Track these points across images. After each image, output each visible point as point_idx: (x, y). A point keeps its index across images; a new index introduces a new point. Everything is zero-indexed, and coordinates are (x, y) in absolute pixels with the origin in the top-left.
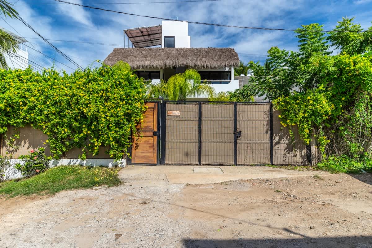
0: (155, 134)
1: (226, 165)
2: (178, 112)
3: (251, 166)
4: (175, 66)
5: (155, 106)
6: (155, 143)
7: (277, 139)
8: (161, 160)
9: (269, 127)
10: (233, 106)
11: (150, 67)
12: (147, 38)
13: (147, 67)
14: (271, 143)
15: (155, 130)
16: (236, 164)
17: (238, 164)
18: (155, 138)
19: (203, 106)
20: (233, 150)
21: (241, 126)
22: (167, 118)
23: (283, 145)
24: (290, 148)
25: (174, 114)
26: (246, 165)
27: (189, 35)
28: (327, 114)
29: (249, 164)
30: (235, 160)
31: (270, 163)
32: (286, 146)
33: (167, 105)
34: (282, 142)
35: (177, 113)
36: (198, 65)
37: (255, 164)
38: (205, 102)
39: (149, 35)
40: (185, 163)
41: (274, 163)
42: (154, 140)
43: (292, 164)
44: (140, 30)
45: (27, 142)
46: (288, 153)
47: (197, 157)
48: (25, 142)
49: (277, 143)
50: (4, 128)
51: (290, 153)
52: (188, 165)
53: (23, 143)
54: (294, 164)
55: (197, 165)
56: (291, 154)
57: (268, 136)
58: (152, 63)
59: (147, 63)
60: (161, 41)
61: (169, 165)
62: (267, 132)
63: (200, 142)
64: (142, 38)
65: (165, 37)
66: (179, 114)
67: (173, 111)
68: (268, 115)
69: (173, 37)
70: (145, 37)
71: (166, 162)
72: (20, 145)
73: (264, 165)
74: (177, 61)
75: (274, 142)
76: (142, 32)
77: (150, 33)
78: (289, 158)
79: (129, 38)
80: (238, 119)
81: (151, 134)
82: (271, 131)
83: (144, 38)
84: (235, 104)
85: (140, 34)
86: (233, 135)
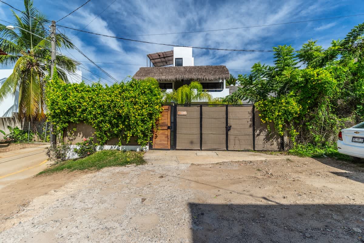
0: (169, 128)
1: (220, 151)
2: (186, 112)
3: (239, 151)
4: (183, 79)
5: (169, 108)
6: (169, 134)
7: (258, 132)
8: (173, 146)
9: (252, 122)
10: (225, 107)
11: (165, 80)
12: (163, 59)
13: (163, 80)
14: (254, 134)
15: (169, 125)
16: (227, 150)
17: (229, 150)
18: (169, 130)
19: (203, 108)
20: (224, 141)
21: (231, 122)
22: (177, 116)
23: (263, 136)
24: (268, 138)
25: (183, 114)
26: (235, 151)
27: (193, 57)
28: (296, 113)
29: (237, 150)
30: (227, 147)
31: (253, 149)
32: (265, 137)
33: (177, 107)
34: (261, 134)
35: (185, 113)
36: (200, 79)
37: (242, 150)
38: (205, 105)
39: (164, 58)
40: (190, 149)
41: (255, 149)
42: (168, 132)
43: (270, 150)
44: (158, 54)
45: (82, 134)
46: (267, 142)
47: (199, 145)
48: (80, 134)
49: (258, 135)
50: (66, 124)
51: (268, 142)
52: (193, 150)
53: (79, 134)
54: (271, 150)
55: (199, 150)
56: (269, 143)
57: (251, 129)
58: (167, 78)
59: (163, 77)
60: (173, 61)
61: (179, 150)
62: (250, 126)
63: (201, 134)
64: (159, 60)
65: (176, 59)
66: (186, 114)
67: (182, 112)
68: (251, 114)
69: (182, 59)
70: (162, 59)
71: (177, 148)
72: (77, 135)
73: (248, 151)
74: (184, 76)
75: (256, 134)
76: (159, 56)
77: (165, 56)
78: (268, 146)
79: (150, 60)
80: (229, 117)
81: (166, 128)
82: (253, 125)
83: (161, 60)
84: (227, 106)
85: (158, 57)
86: (225, 129)
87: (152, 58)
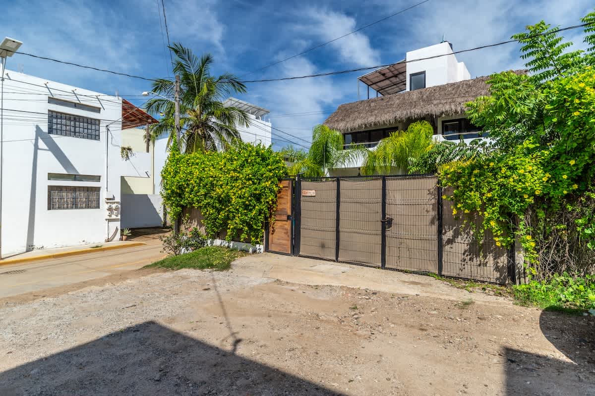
0: (288, 217)
1: (370, 267)
2: (314, 191)
3: (406, 272)
5: (289, 184)
6: (289, 228)
7: (449, 234)
8: (295, 249)
9: (436, 213)
10: (381, 182)
12: (394, 80)
14: (440, 240)
15: (289, 213)
16: (383, 267)
17: (386, 267)
18: (289, 222)
20: (379, 247)
21: (391, 211)
22: (302, 199)
23: (461, 245)
24: (475, 250)
25: (309, 194)
26: (399, 270)
28: (532, 194)
29: (403, 269)
30: (383, 261)
31: (437, 272)
32: (467, 248)
33: (302, 183)
34: (459, 239)
35: (312, 193)
37: (413, 270)
38: (344, 177)
39: (396, 76)
40: (319, 256)
41: (443, 273)
42: (288, 225)
43: (478, 278)
44: (380, 73)
45: (196, 221)
46: (471, 259)
47: (334, 251)
48: (195, 221)
49: (450, 241)
50: (178, 208)
51: (475, 259)
52: (324, 260)
53: (194, 221)
54: (482, 279)
55: (334, 261)
56: (476, 261)
57: (435, 228)
61: (305, 257)
62: (432, 222)
63: (338, 232)
65: (411, 75)
66: (315, 195)
67: (309, 191)
68: (434, 195)
69: (424, 73)
70: (391, 79)
71: (301, 253)
72: (192, 223)
73: (426, 274)
74: (412, 111)
75: (445, 238)
76: (384, 75)
77: (396, 72)
78: (471, 269)
79: (369, 85)
80: (387, 201)
81: (285, 218)
82: (440, 220)
83: (391, 81)
84: (384, 179)
85: (382, 78)
86: (380, 224)
87: (371, 82)
